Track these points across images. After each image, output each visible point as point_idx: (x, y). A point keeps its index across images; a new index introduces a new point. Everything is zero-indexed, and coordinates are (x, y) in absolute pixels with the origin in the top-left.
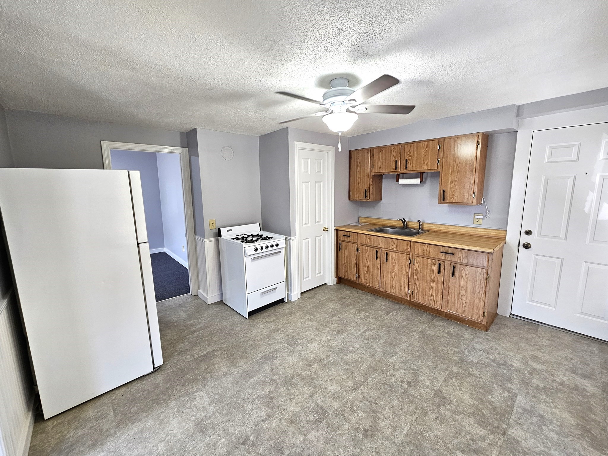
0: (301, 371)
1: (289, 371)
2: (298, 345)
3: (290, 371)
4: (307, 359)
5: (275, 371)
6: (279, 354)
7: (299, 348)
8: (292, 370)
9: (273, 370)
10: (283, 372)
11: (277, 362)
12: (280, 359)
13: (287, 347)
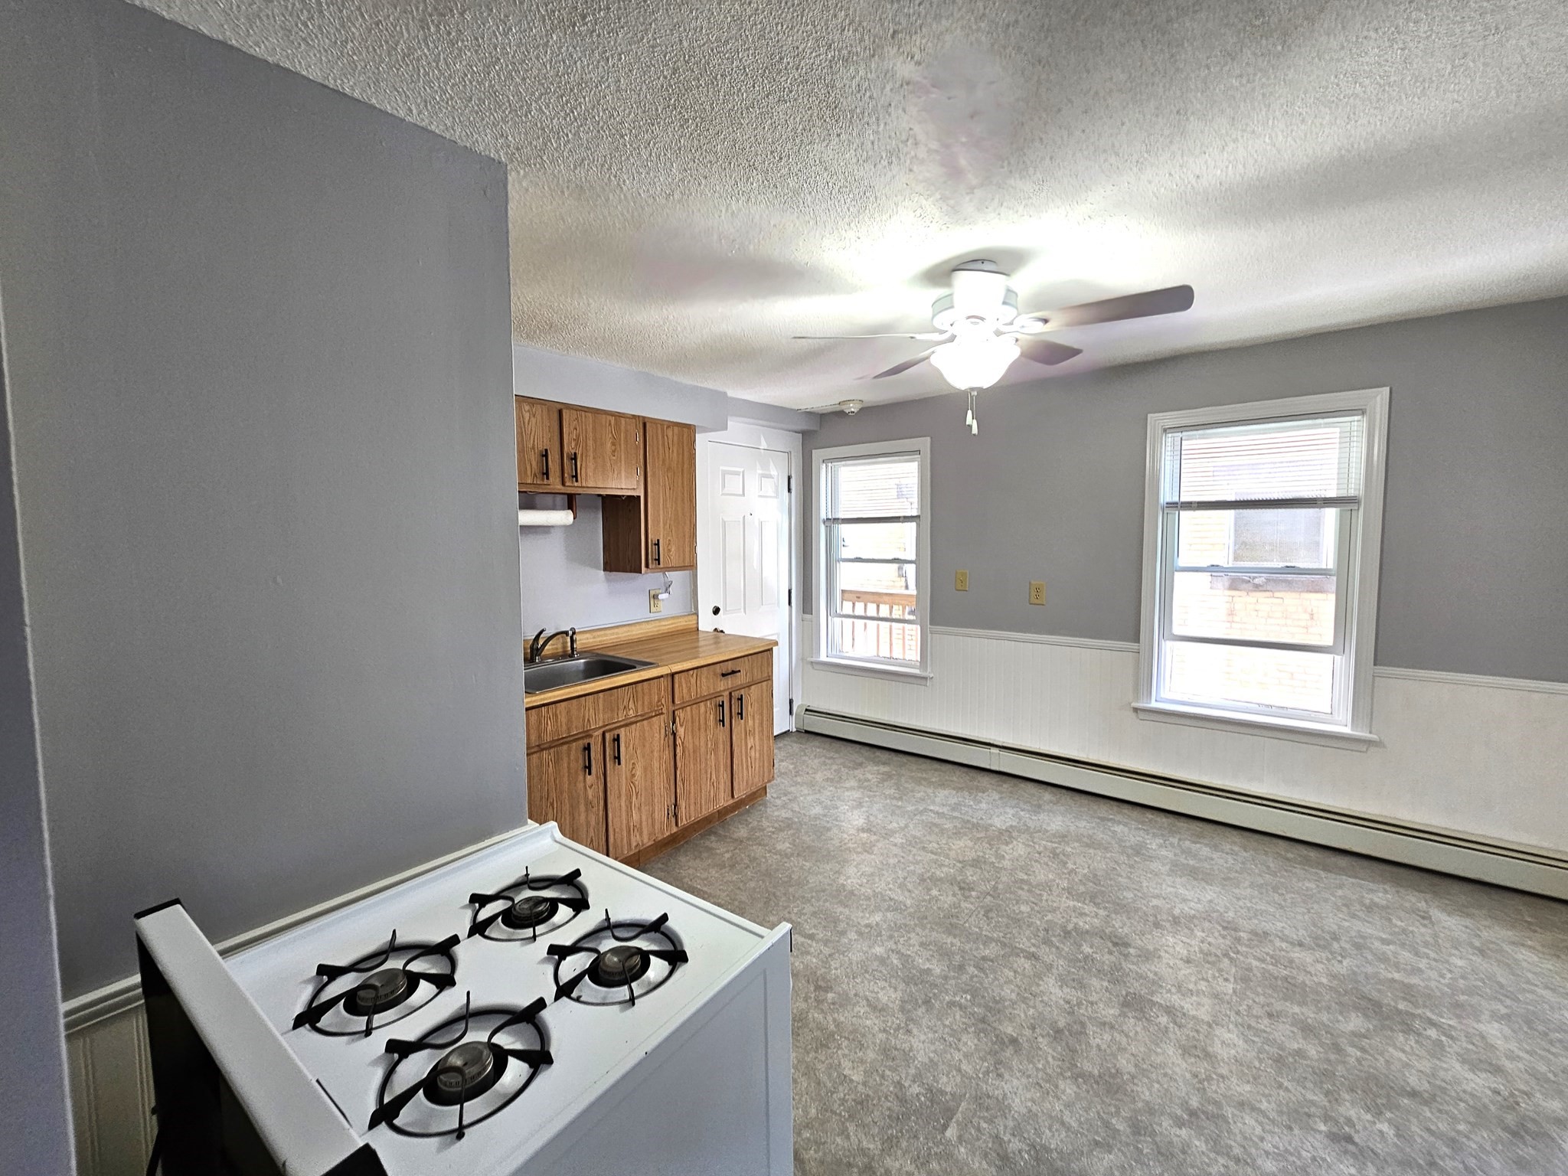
0: (1050, 1059)
1: (1068, 1091)
2: (933, 1094)
3: (1068, 1089)
4: (993, 1053)
5: (1097, 1133)
6: (1015, 1145)
7: (948, 1084)
8: (1062, 1084)
9: (1097, 1143)
10: (1087, 1110)
11: (1054, 1139)
12: (1038, 1133)
13: (963, 1127)
